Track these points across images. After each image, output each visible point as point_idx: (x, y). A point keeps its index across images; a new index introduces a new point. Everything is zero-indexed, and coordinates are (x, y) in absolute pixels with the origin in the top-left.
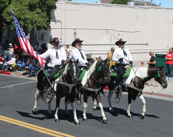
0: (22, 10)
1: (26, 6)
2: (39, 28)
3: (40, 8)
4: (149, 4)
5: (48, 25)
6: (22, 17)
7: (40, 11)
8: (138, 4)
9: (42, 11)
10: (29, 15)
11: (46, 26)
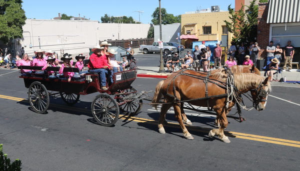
0: (3, 26)
1: (6, 24)
2: (16, 37)
3: (15, 24)
4: (83, 19)
5: (21, 35)
6: (4, 31)
7: (15, 26)
8: (77, 19)
9: (17, 26)
10: (9, 29)
11: (20, 35)
